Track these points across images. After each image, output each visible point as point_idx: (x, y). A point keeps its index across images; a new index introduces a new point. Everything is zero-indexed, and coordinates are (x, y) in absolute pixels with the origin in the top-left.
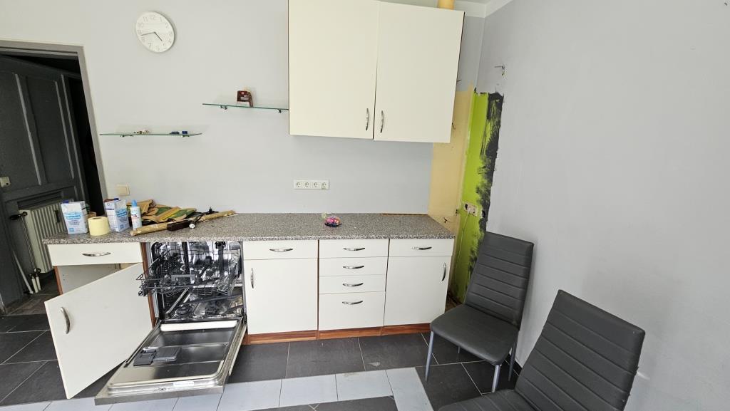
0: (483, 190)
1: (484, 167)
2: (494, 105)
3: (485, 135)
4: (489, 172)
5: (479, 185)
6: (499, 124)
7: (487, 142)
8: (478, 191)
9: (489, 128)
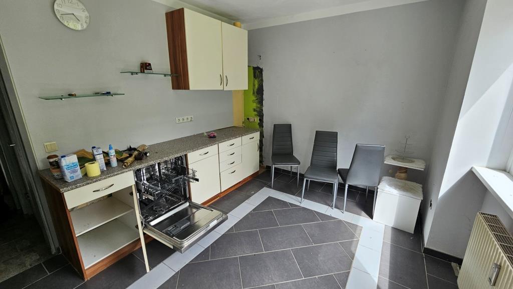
0: (258, 109)
1: (257, 99)
2: (257, 72)
3: (254, 85)
4: (260, 101)
5: (255, 108)
6: (262, 80)
7: (256, 89)
8: (255, 110)
9: (256, 82)
